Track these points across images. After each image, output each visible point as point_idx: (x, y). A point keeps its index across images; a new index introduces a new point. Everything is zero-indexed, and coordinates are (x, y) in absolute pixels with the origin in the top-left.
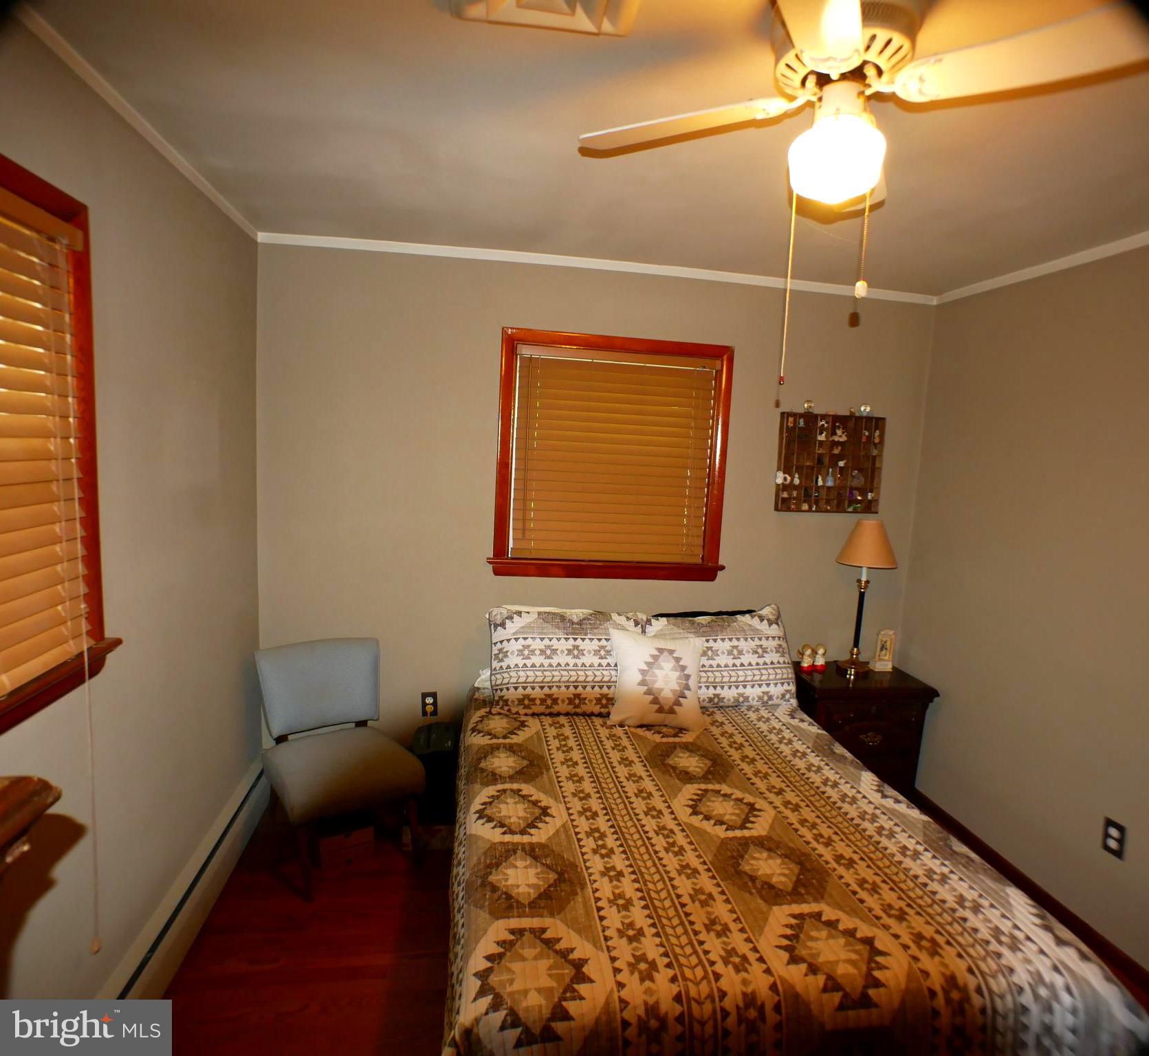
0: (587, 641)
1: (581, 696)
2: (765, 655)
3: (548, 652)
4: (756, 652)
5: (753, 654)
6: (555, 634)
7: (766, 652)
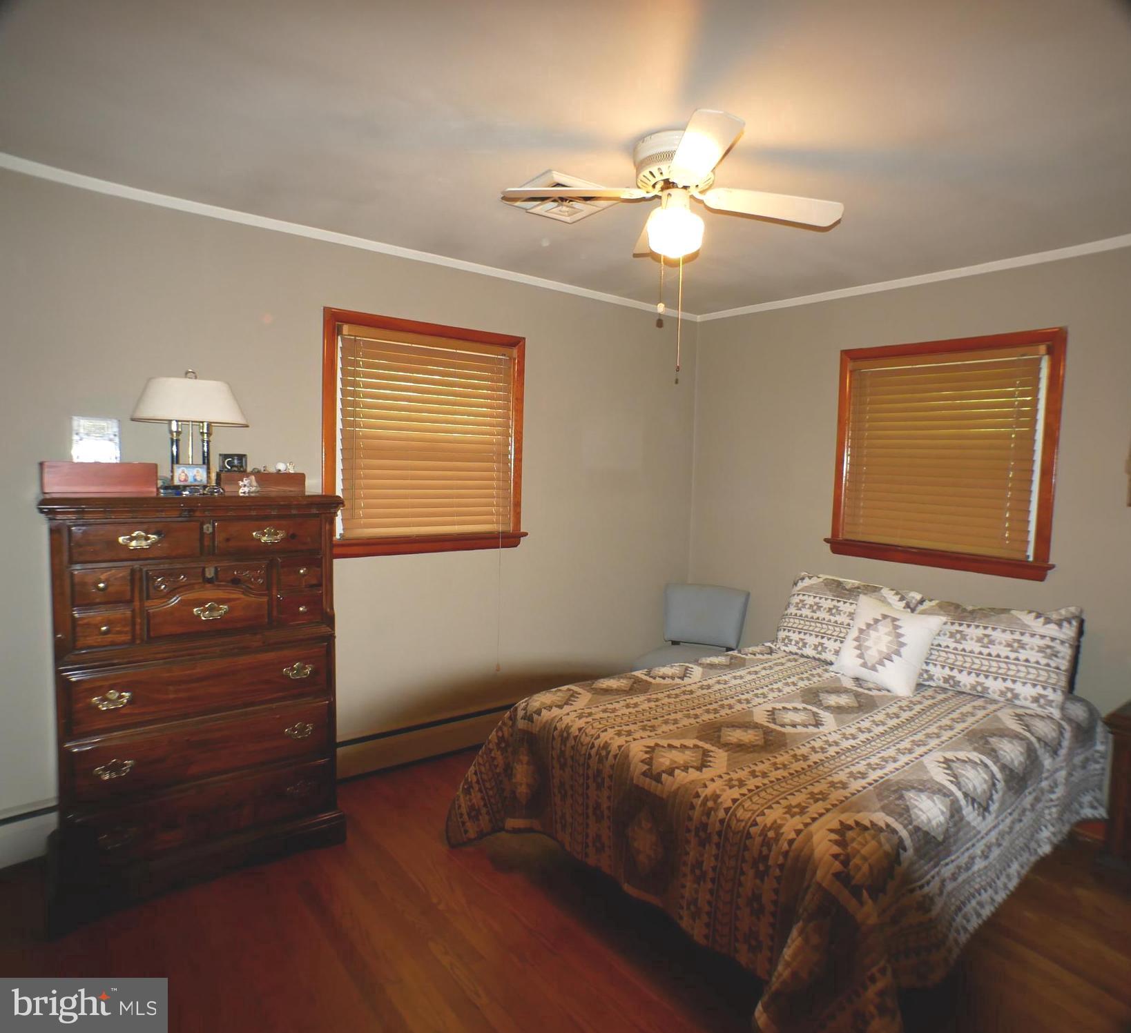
0: (848, 604)
1: (825, 645)
2: (1021, 651)
3: (815, 607)
4: (1009, 645)
5: (1005, 646)
6: (825, 594)
7: (1023, 648)
